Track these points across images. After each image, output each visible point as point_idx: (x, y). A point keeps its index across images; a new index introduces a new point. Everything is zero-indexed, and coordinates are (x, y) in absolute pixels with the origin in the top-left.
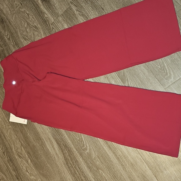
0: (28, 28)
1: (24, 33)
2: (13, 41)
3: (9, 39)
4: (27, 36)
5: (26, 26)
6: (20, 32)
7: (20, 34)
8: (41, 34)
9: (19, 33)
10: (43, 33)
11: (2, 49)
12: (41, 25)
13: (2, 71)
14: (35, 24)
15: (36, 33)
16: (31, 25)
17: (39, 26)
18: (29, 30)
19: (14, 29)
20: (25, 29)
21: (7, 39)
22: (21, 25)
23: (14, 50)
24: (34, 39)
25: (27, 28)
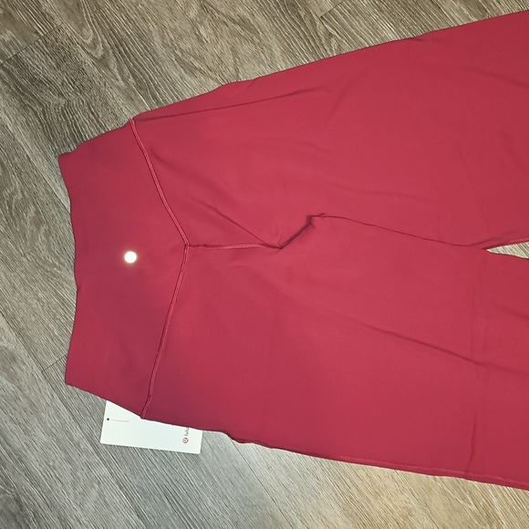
0: (206, 22)
1: (186, 45)
2: (126, 70)
3: (102, 62)
4: (201, 58)
5: (192, 14)
6: (163, 37)
7: (165, 45)
8: (272, 55)
9: (157, 39)
10: (283, 52)
11: (63, 101)
12: (272, 18)
13: (57, 204)
14: (240, 11)
15: (246, 49)
16: (218, 12)
17: (260, 19)
18: (210, 31)
19: (130, 20)
20: (188, 27)
21: (89, 61)
22: (170, 9)
23: (127, 113)
24: (237, 71)
25: (201, 23)
